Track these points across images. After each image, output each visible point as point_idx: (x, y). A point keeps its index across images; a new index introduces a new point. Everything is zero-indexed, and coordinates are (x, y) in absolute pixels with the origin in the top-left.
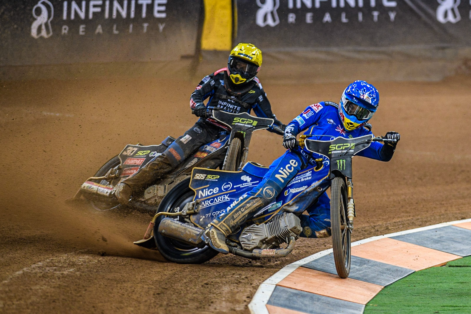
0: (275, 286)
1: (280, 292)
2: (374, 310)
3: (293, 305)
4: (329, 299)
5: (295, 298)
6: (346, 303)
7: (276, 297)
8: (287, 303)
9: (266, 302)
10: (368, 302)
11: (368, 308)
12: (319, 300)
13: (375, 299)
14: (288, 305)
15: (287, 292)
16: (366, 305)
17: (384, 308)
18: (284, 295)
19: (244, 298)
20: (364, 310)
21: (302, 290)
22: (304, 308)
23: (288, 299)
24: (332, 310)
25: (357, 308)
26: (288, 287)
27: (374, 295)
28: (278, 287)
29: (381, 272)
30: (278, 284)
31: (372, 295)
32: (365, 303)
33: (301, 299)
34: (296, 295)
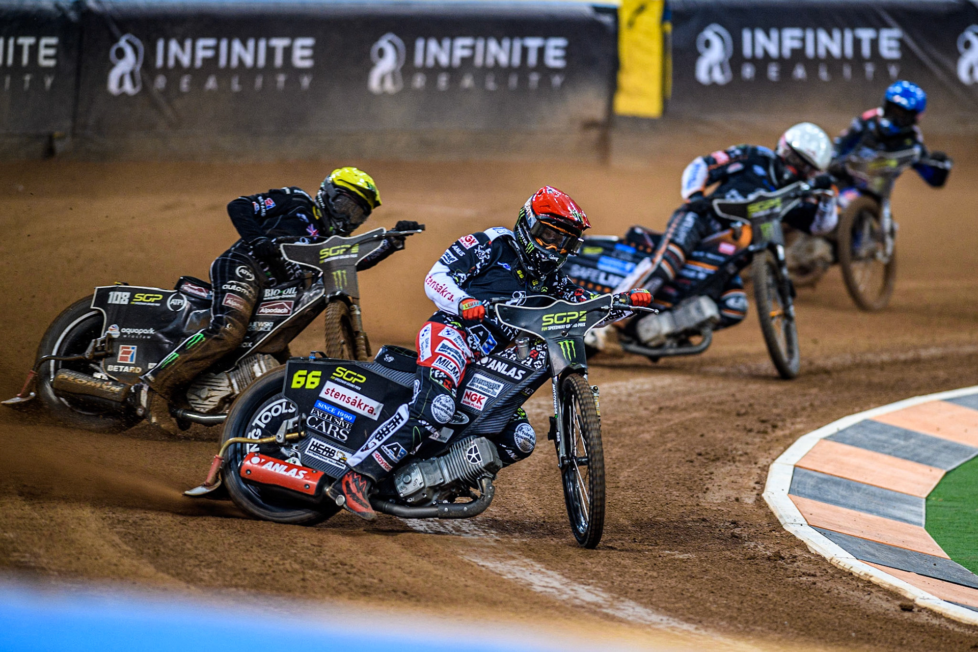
0: (792, 467)
1: (802, 476)
2: (940, 506)
3: (826, 497)
4: (873, 489)
5: (825, 486)
6: (897, 495)
7: (799, 483)
8: (816, 493)
9: (787, 491)
10: (929, 495)
11: (929, 503)
12: (859, 489)
13: (936, 490)
14: (819, 496)
15: (812, 477)
16: (927, 499)
17: (955, 504)
18: (811, 482)
19: (752, 484)
20: (926, 507)
21: (831, 475)
22: (842, 501)
23: (814, 487)
24: (882, 505)
25: (916, 503)
26: (811, 470)
27: (935, 483)
28: (797, 468)
29: (935, 450)
30: (798, 464)
31: (931, 485)
32: (925, 495)
33: (834, 488)
34: (825, 481)
